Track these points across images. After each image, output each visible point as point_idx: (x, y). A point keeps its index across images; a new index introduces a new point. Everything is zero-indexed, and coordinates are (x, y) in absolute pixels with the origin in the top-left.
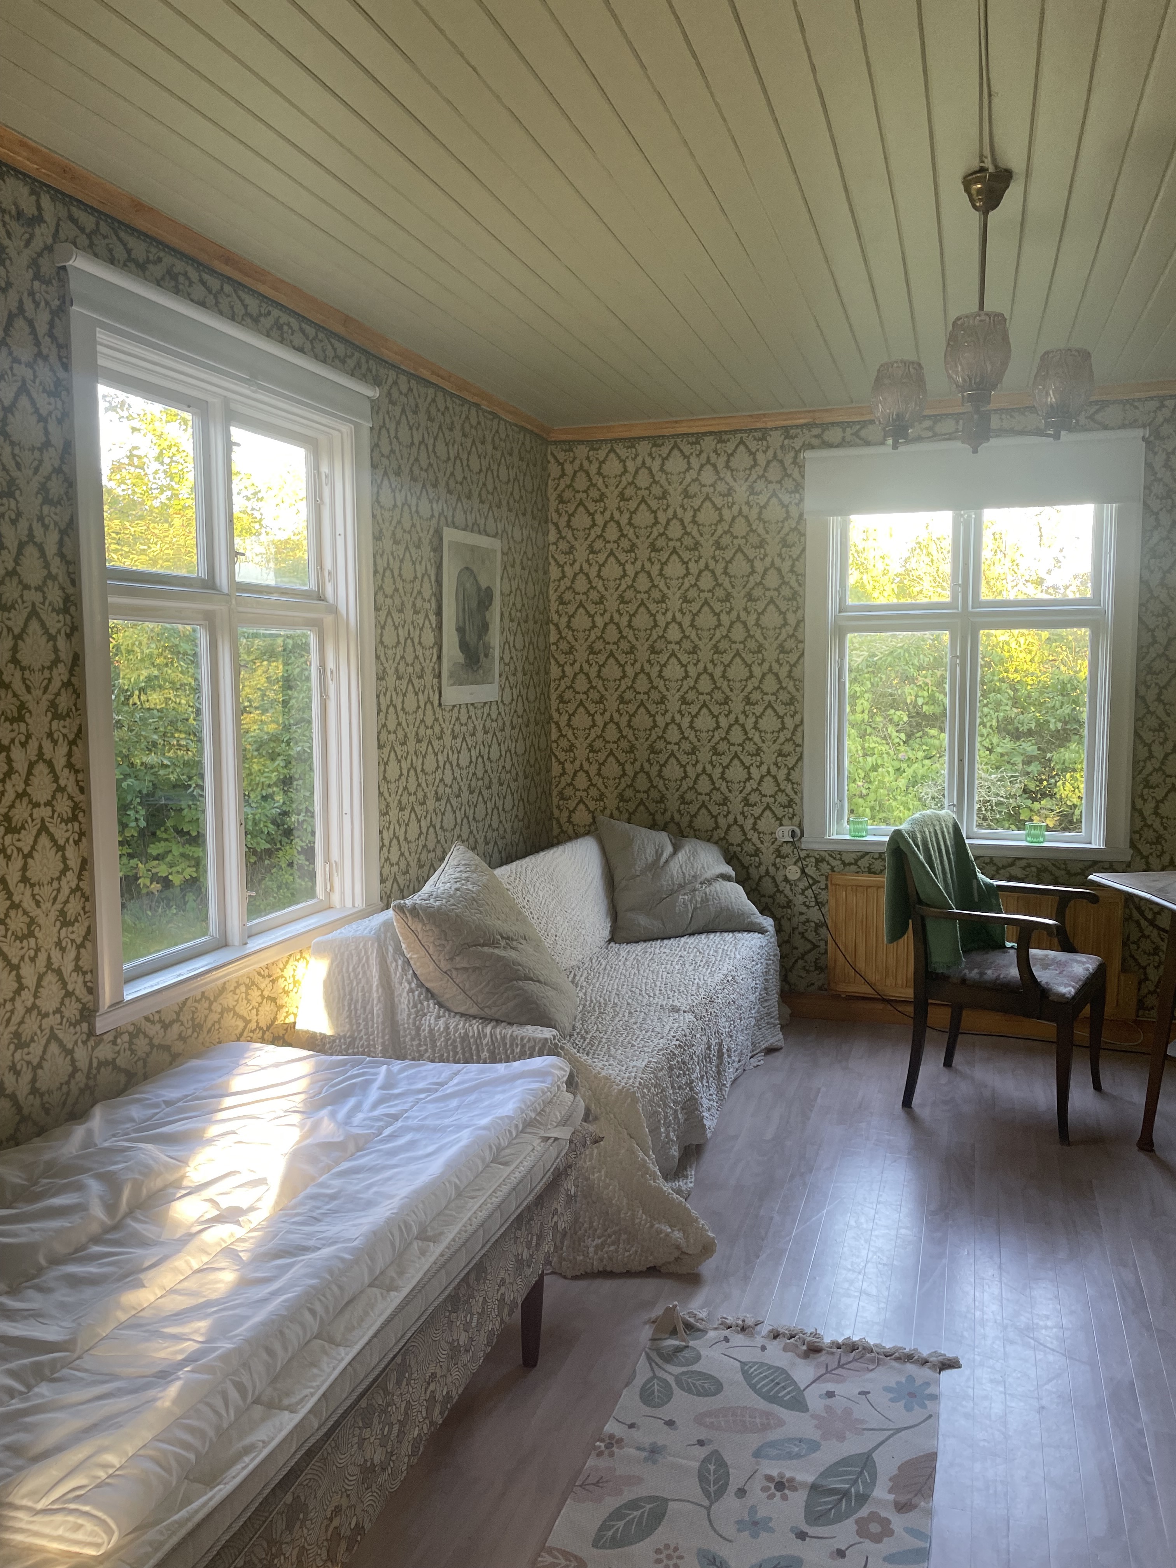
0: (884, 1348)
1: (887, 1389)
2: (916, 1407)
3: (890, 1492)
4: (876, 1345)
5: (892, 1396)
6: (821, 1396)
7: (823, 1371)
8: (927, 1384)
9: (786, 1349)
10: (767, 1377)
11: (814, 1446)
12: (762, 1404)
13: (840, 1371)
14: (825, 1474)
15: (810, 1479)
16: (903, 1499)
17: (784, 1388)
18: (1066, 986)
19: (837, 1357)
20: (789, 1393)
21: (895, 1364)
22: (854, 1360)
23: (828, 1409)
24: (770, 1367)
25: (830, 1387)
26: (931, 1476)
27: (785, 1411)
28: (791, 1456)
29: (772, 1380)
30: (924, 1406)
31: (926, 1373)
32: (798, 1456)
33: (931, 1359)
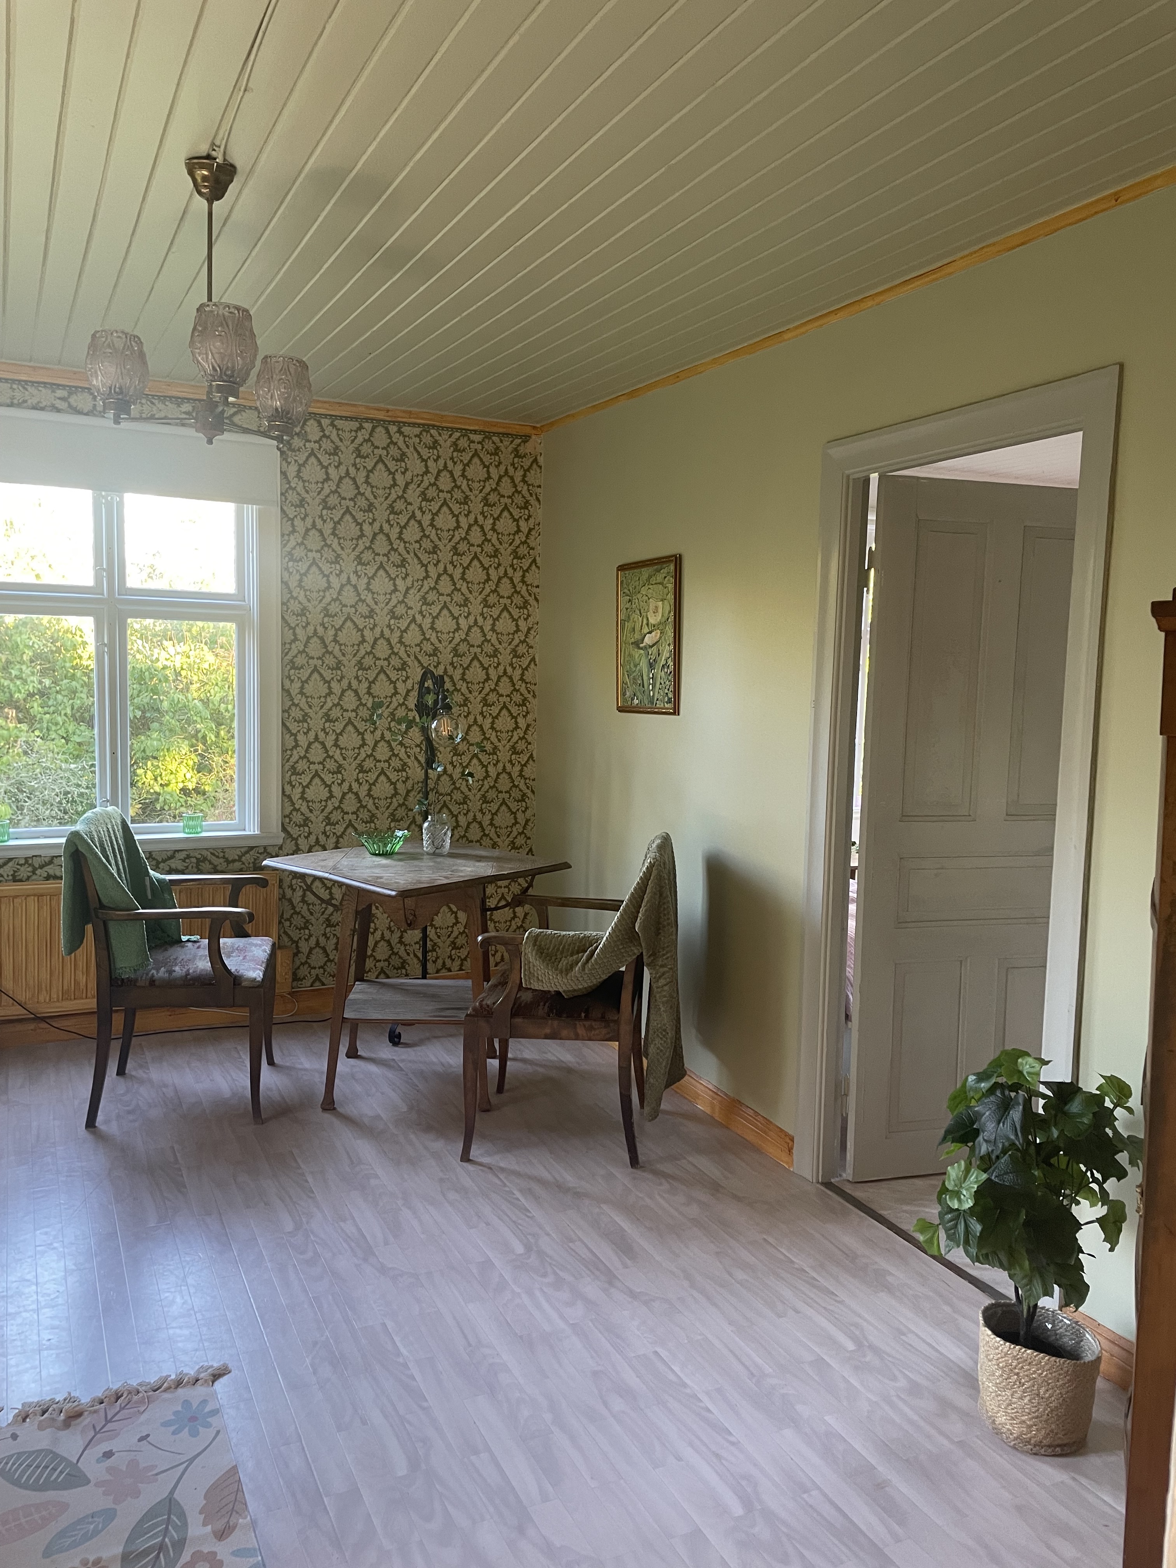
0: (149, 1383)
1: (166, 1424)
2: (201, 1429)
3: (205, 1524)
4: (140, 1385)
5: (173, 1428)
6: (98, 1461)
7: (92, 1433)
8: (204, 1402)
9: (41, 1428)
10: (29, 1466)
11: (109, 1515)
12: (35, 1497)
13: (110, 1426)
14: (130, 1540)
15: (119, 1550)
16: (220, 1525)
17: (54, 1469)
18: (255, 969)
19: (102, 1414)
20: (61, 1472)
21: (166, 1395)
22: (122, 1409)
23: (110, 1470)
24: (31, 1453)
25: (105, 1447)
26: (239, 1490)
27: (65, 1493)
28: (87, 1537)
29: (38, 1467)
30: (208, 1425)
31: (200, 1390)
32: (96, 1533)
33: (202, 1375)
